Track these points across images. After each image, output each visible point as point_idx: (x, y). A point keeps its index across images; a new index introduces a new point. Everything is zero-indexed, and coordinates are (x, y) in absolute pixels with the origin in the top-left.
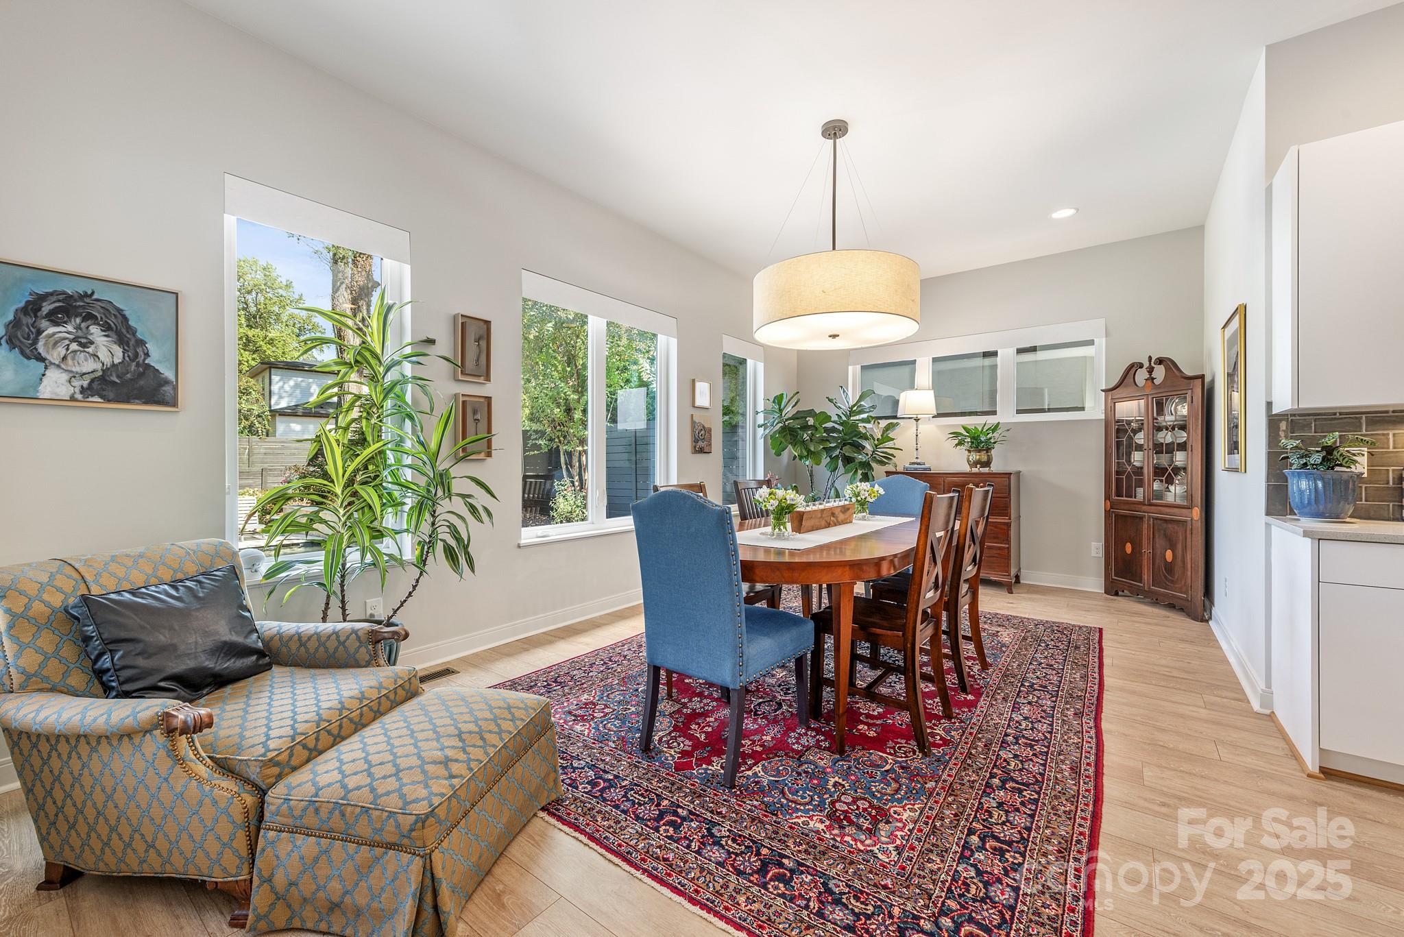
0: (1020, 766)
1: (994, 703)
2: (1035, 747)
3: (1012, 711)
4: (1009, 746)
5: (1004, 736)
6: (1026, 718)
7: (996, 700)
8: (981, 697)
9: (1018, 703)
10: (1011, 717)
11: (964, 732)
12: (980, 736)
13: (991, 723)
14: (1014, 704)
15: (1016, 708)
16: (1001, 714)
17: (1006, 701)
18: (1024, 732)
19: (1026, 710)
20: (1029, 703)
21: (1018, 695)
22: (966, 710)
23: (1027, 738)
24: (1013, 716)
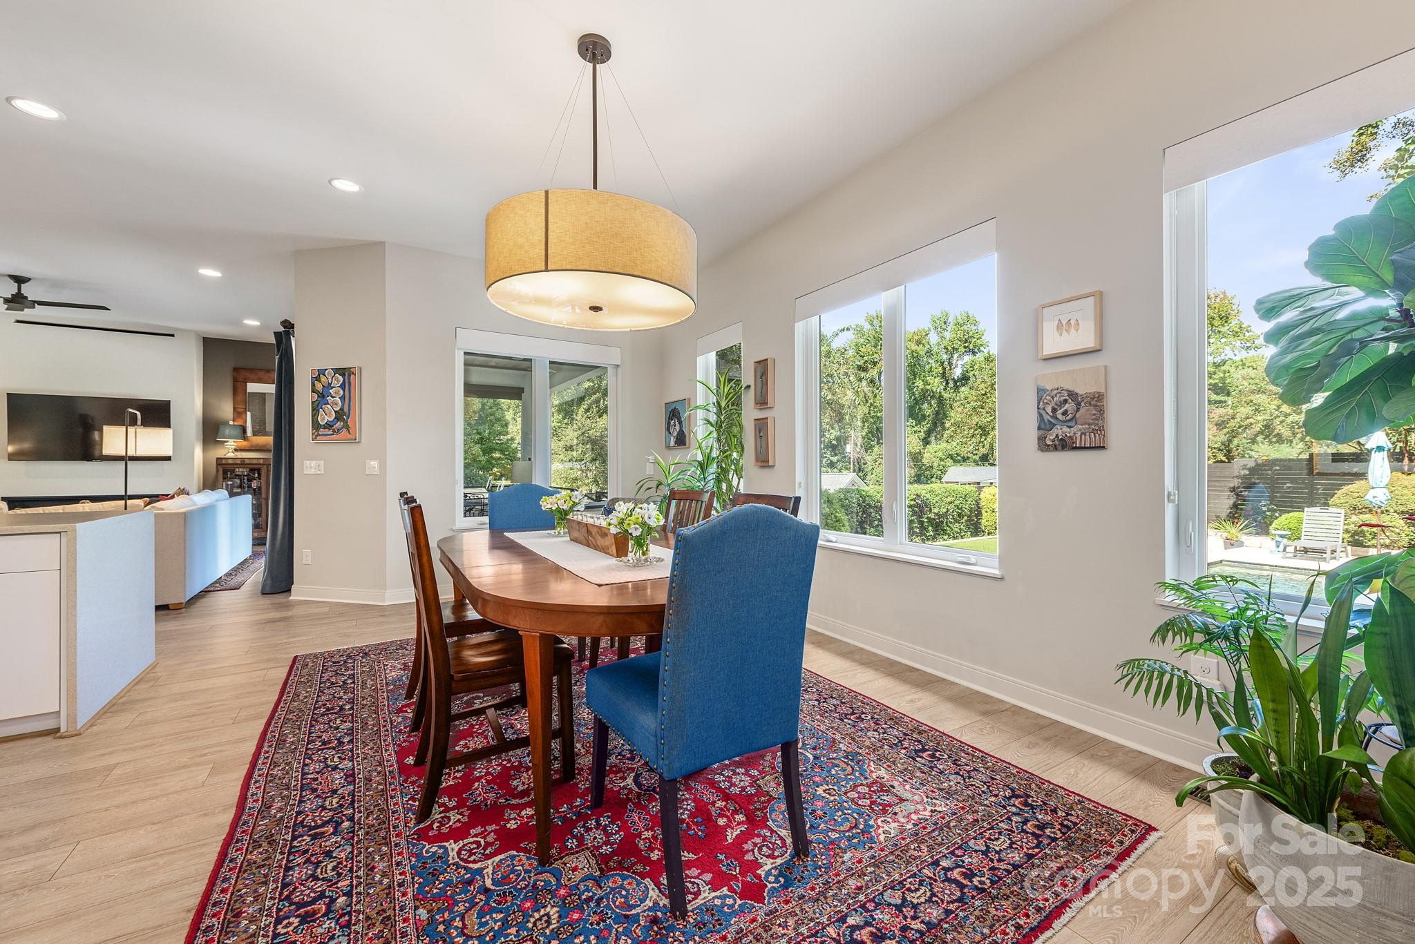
0: (331, 724)
1: (379, 768)
2: (320, 744)
3: (353, 769)
4: (345, 734)
5: (353, 739)
6: (335, 768)
7: (379, 773)
8: (399, 769)
9: (350, 783)
10: (353, 760)
11: (392, 724)
12: (375, 729)
13: (371, 745)
14: (354, 781)
15: (350, 777)
16: (365, 759)
17: (366, 779)
18: (334, 753)
19: (338, 777)
20: (335, 792)
21: (354, 796)
22: (404, 744)
23: (329, 748)
24: (351, 763)
